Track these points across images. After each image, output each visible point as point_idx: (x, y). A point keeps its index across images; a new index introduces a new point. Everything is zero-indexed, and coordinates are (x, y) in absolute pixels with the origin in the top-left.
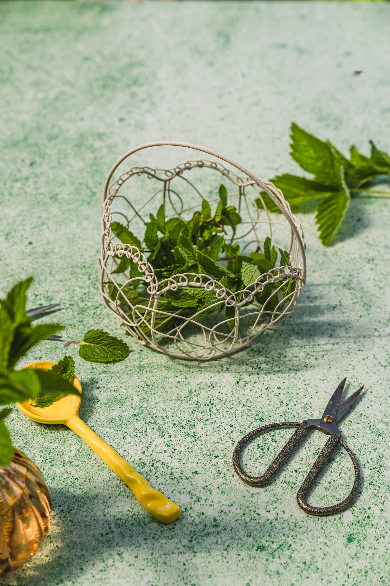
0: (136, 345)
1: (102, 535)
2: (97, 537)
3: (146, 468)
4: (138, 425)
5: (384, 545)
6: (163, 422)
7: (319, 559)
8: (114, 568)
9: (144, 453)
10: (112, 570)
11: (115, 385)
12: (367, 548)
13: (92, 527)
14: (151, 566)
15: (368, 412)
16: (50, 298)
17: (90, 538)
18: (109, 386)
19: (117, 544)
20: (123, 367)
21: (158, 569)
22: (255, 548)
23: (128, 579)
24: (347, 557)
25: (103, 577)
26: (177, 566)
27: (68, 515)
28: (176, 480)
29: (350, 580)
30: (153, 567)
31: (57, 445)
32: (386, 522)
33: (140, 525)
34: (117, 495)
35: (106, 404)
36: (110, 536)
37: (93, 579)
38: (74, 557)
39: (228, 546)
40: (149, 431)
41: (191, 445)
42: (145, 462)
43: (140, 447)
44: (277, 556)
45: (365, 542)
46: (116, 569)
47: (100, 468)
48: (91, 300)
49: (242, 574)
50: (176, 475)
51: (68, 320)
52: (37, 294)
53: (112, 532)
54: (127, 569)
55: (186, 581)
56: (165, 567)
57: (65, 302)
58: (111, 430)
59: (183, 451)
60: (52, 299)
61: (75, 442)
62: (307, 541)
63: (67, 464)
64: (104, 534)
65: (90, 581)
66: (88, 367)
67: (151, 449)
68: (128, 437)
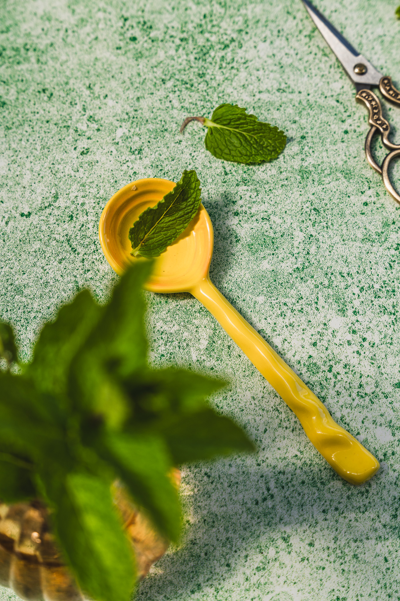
0: (294, 126)
1: (257, 503)
2: (249, 505)
3: (320, 374)
4: (305, 289)
6: (342, 285)
8: (277, 564)
9: (315, 344)
10: (275, 568)
11: (263, 207)
13: (241, 487)
14: (334, 562)
16: (148, 24)
17: (238, 506)
18: (253, 211)
19: (281, 519)
20: (274, 171)
21: (346, 569)
23: (300, 586)
25: (262, 581)
26: (375, 562)
28: (367, 399)
30: (337, 564)
31: (176, 327)
33: (314, 484)
34: (275, 426)
35: (250, 246)
36: (270, 503)
37: (247, 585)
38: (216, 543)
40: (321, 301)
41: (390, 332)
42: (319, 363)
43: (308, 333)
46: (282, 565)
47: (247, 373)
48: (215, 29)
50: (368, 389)
51: (179, 71)
52: (126, 15)
53: (272, 496)
54: (298, 566)
55: (389, 591)
56: (357, 565)
57: (174, 34)
58: (261, 299)
59: (377, 342)
60: (151, 27)
61: (205, 322)
64: (260, 499)
65: (243, 587)
66: (218, 171)
67: (325, 338)
68: (289, 313)
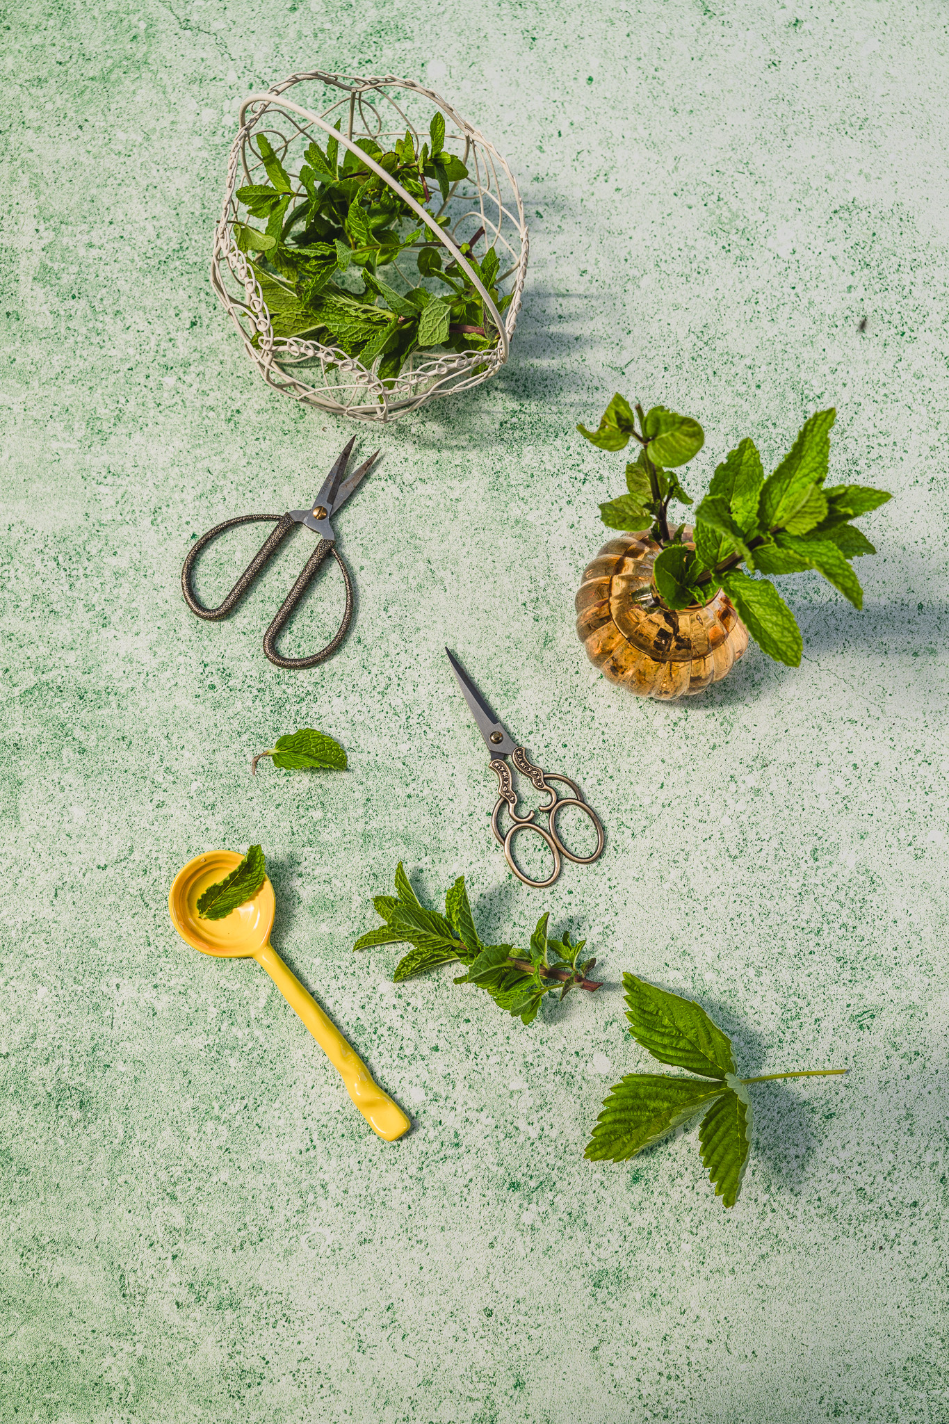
0: (361, 787)
1: (301, 1153)
2: (293, 1154)
3: (366, 1036)
5: (679, 1189)
7: (589, 1209)
8: (315, 1208)
9: (363, 1007)
10: (312, 1212)
11: (326, 870)
12: (656, 1194)
13: (287, 1138)
14: (365, 1208)
15: (696, 949)
16: (228, 672)
17: (284, 1155)
18: (316, 873)
19: (321, 1168)
21: (374, 1214)
22: (507, 1185)
23: (333, 1228)
24: (628, 1208)
25: (301, 1222)
26: (400, 1209)
27: (254, 1114)
28: (406, 1060)
29: (627, 1244)
30: (367, 1210)
31: (238, 985)
32: (689, 1151)
33: (352, 1138)
34: (322, 1082)
35: (311, 908)
36: (312, 1153)
38: (262, 1187)
39: (471, 1180)
40: (372, 967)
41: (432, 998)
42: (366, 1025)
43: (358, 997)
44: (535, 1200)
45: (656, 1184)
46: (319, 1209)
48: (293, 681)
49: (485, 1227)
50: (408, 1052)
51: (255, 723)
52: (207, 660)
53: (315, 1147)
54: (333, 1210)
56: (384, 1211)
57: (252, 683)
58: (317, 961)
59: (420, 1007)
60: (230, 675)
61: (265, 981)
62: (577, 1177)
63: (253, 1023)
64: (304, 1150)
66: (286, 831)
67: (373, 1001)
68: (342, 976)
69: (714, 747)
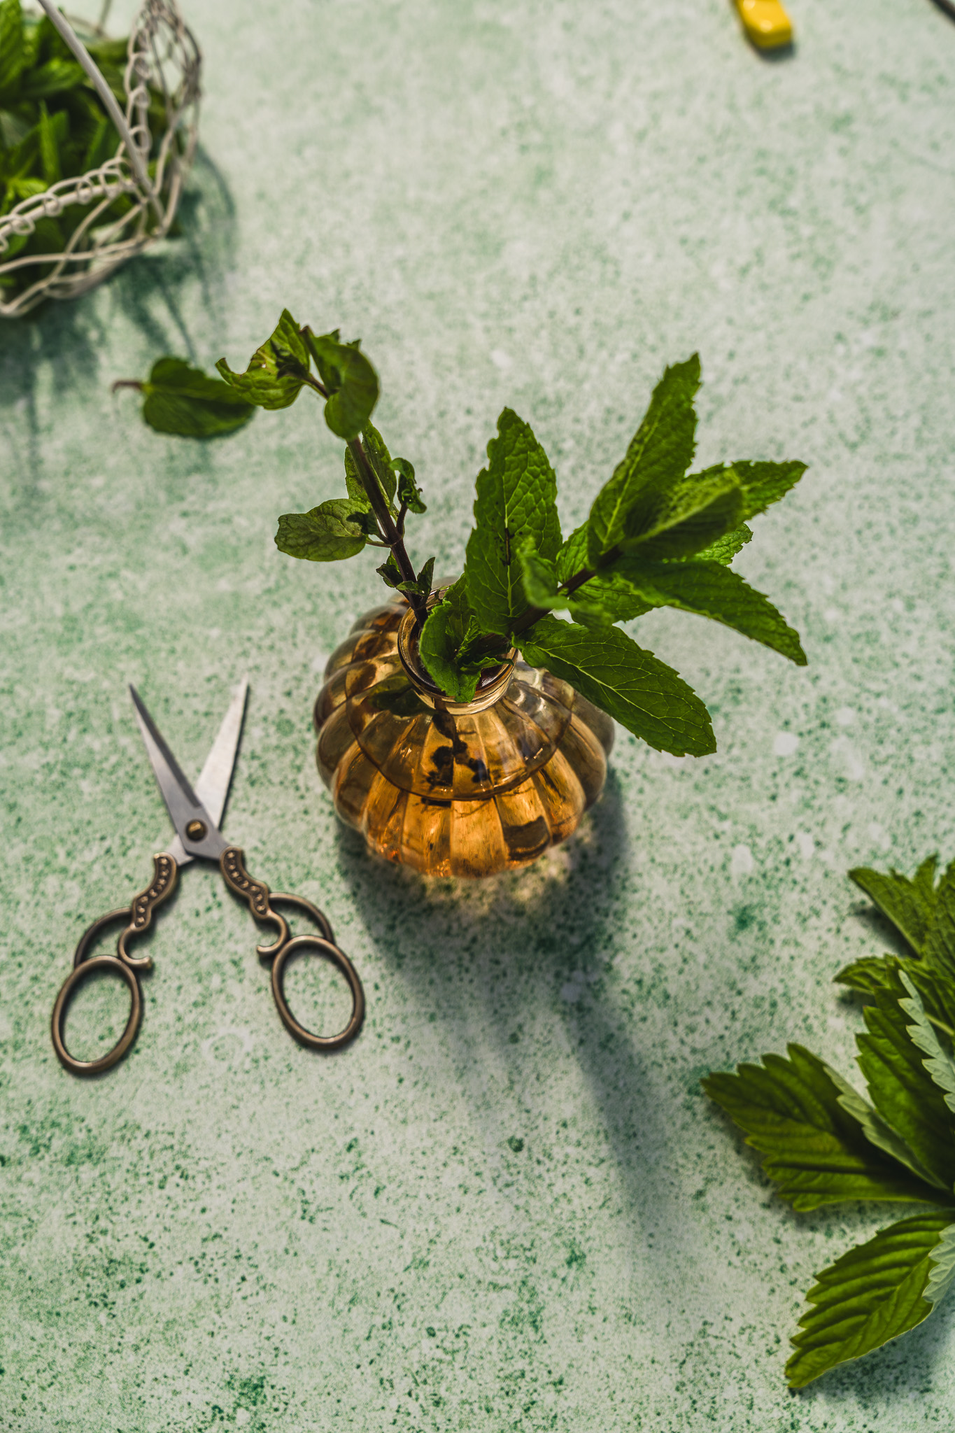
1: (198, 914)
3: (295, 736)
4: (277, 618)
5: (815, 934)
6: (332, 610)
7: (670, 973)
8: (223, 997)
9: (289, 694)
10: (219, 1004)
12: (778, 943)
14: (304, 991)
15: (806, 576)
19: (231, 935)
20: (240, 454)
21: (320, 1000)
22: (533, 944)
23: (254, 1025)
24: (734, 967)
25: (201, 1020)
27: (121, 861)
29: (738, 1025)
30: (307, 995)
31: (92, 675)
32: (826, 875)
36: (215, 914)
37: (179, 1026)
39: (474, 940)
40: (301, 634)
42: (295, 719)
44: (580, 964)
45: (777, 928)
46: (229, 999)
47: (191, 736)
49: (504, 1011)
53: (219, 905)
55: (379, 1029)
56: (335, 995)
58: (215, 633)
62: (646, 925)
63: (117, 728)
64: (202, 910)
65: (173, 1030)
67: (305, 685)
68: (254, 652)
69: (806, 297)
